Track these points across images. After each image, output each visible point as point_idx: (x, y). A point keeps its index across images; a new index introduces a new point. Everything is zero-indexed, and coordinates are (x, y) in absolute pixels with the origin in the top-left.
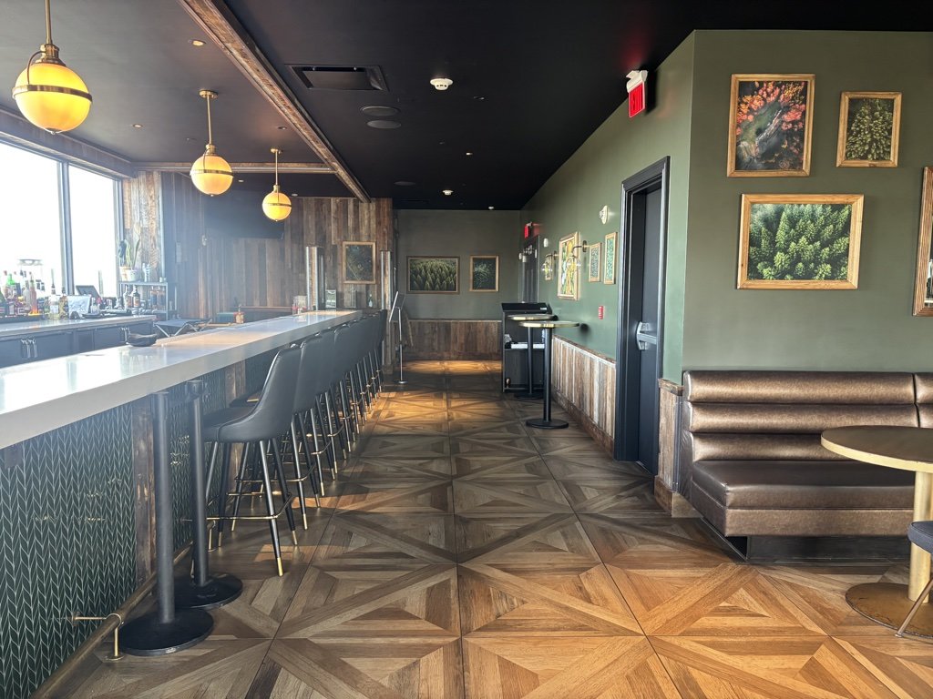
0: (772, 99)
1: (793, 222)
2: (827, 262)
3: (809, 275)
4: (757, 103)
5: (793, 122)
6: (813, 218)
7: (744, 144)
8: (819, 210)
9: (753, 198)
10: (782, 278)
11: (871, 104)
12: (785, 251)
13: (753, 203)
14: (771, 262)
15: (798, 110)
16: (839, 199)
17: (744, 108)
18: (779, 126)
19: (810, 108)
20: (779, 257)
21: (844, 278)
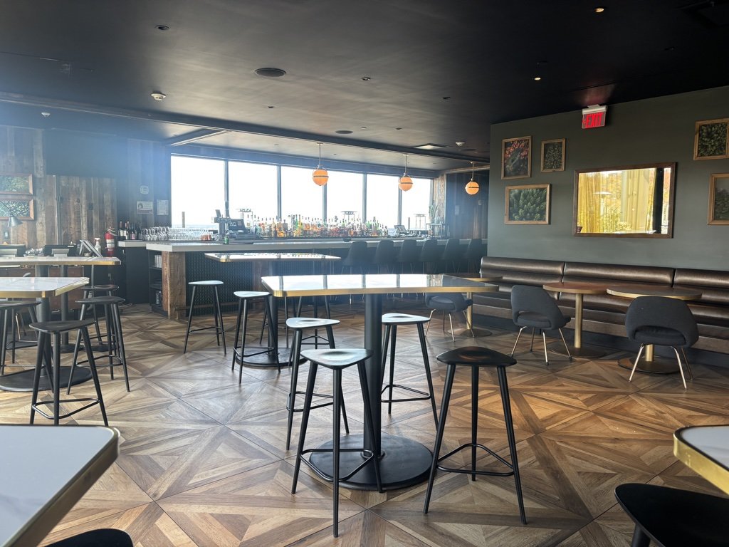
0: (517, 147)
1: (525, 196)
2: (538, 213)
3: (531, 219)
4: (512, 150)
5: (525, 156)
6: (533, 195)
7: (508, 166)
8: (535, 191)
9: (509, 188)
10: (522, 220)
11: (553, 144)
12: (523, 209)
13: (510, 190)
14: (518, 214)
15: (526, 151)
16: (541, 186)
17: (507, 152)
18: (520, 158)
19: (530, 149)
20: (521, 211)
21: (544, 220)
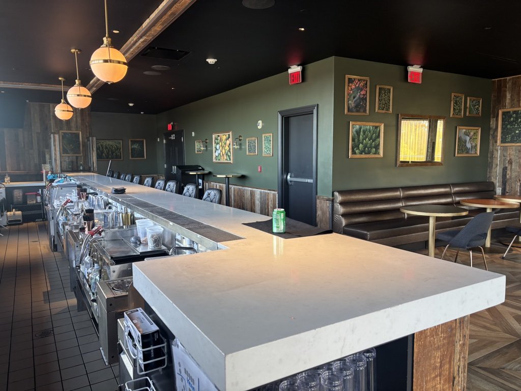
0: (358, 85)
1: (364, 132)
2: (374, 148)
3: (369, 153)
4: (353, 87)
5: (364, 95)
6: (370, 131)
7: (350, 102)
8: (371, 128)
9: (354, 123)
10: (361, 154)
11: (384, 89)
12: (362, 143)
13: (353, 125)
14: (358, 148)
15: (365, 90)
16: (377, 124)
18: (359, 96)
19: (368, 89)
20: (361, 146)
21: (379, 154)
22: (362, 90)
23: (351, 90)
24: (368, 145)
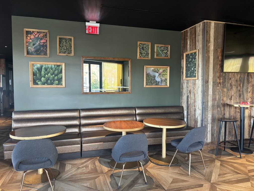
0: (37, 36)
1: (46, 69)
2: (57, 80)
3: (52, 84)
4: (32, 37)
5: (44, 43)
6: (52, 68)
7: (29, 48)
8: (53, 66)
10: (44, 84)
11: (65, 39)
12: (44, 77)
13: (33, 64)
14: (41, 80)
15: (45, 40)
16: (58, 64)
17: (29, 38)
18: (39, 44)
19: (48, 39)
20: (43, 79)
21: (62, 85)
22: (41, 39)
23: (30, 40)
24: (51, 78)
